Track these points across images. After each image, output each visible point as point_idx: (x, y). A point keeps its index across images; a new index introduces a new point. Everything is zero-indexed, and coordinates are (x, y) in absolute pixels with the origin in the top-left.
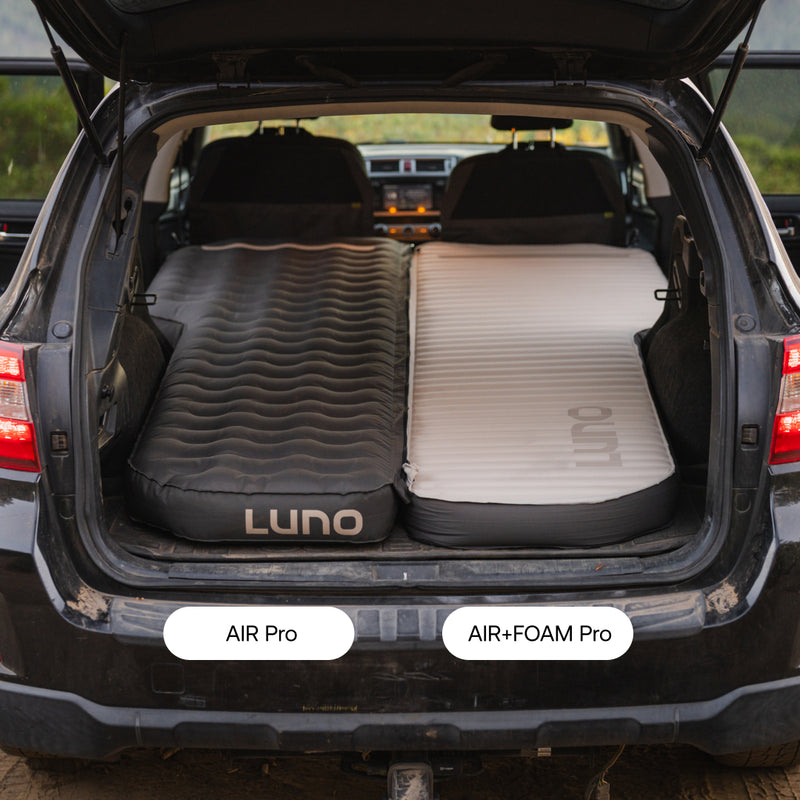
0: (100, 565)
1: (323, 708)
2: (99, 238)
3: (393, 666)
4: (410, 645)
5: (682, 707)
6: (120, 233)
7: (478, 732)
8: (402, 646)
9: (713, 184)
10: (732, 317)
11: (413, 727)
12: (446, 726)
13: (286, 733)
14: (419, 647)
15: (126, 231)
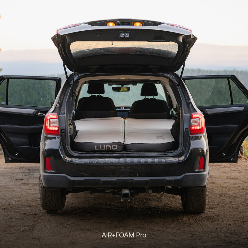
0: (70, 153)
1: (110, 176)
2: (69, 98)
3: (123, 168)
4: (126, 164)
5: (175, 177)
6: (73, 98)
7: (138, 181)
8: (124, 164)
9: (181, 90)
10: (183, 111)
11: (126, 180)
12: (132, 179)
13: (103, 181)
14: (128, 164)
15: (74, 97)
